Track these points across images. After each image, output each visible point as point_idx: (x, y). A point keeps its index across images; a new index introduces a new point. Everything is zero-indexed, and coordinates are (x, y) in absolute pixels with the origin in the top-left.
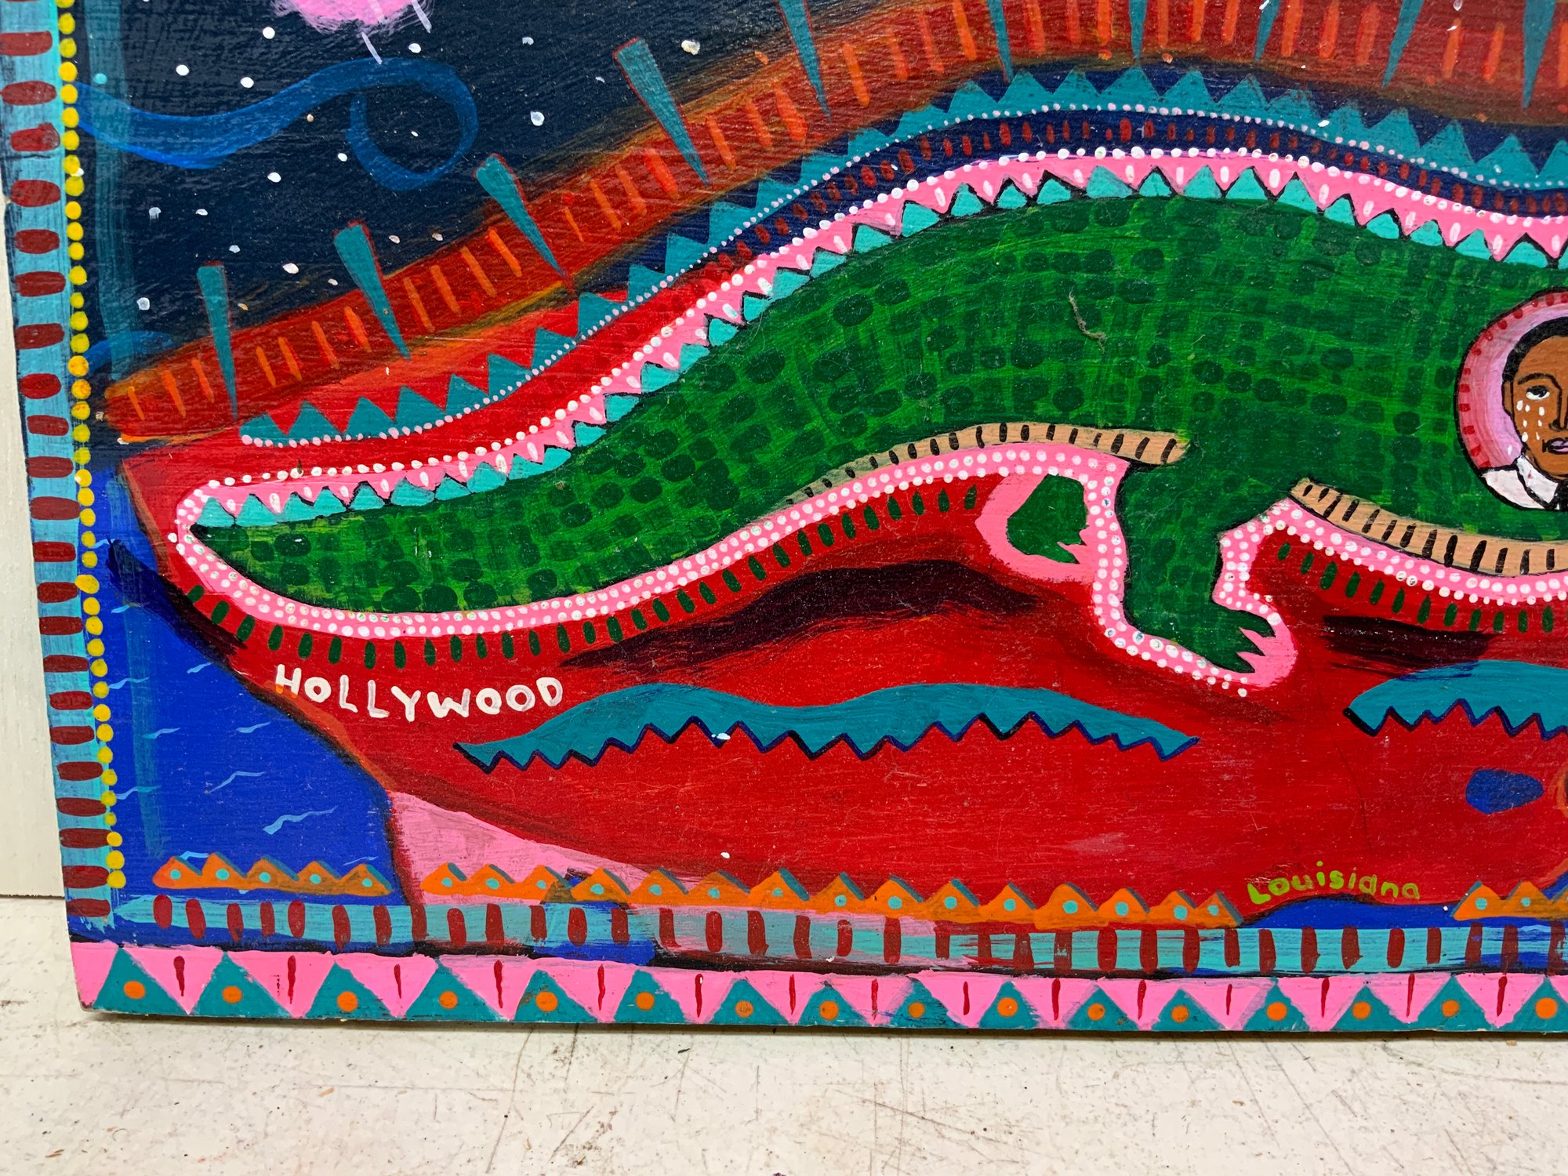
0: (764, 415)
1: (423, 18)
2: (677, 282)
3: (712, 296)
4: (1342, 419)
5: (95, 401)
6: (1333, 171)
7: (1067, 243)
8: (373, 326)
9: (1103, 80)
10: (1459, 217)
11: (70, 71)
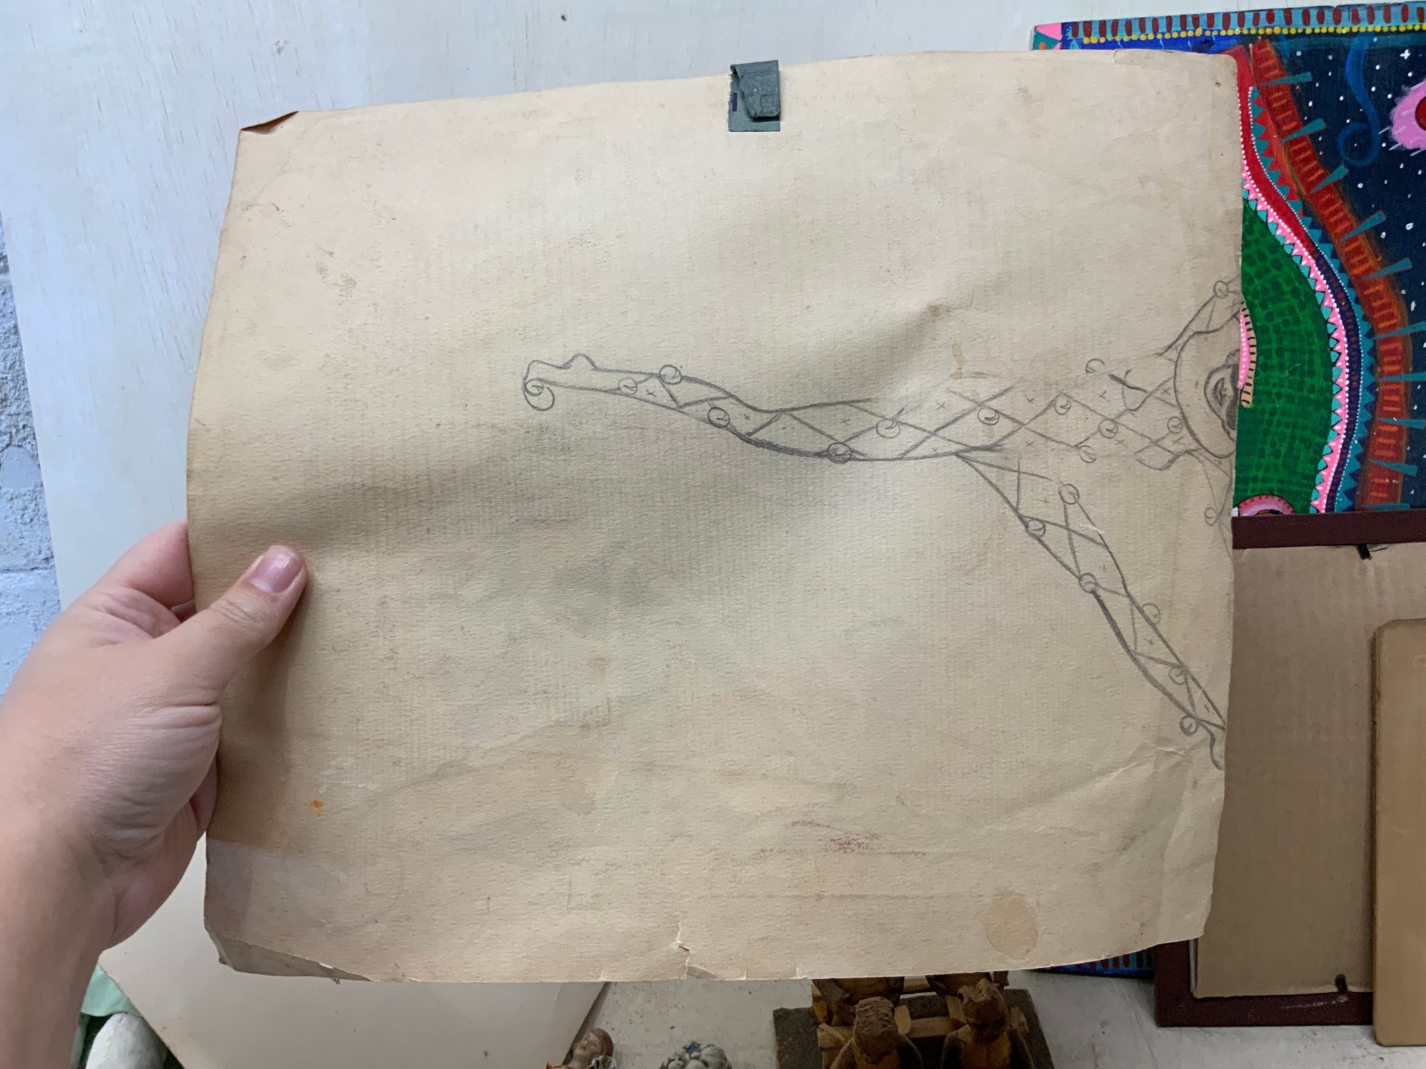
0: (1260, 264)
1: (1393, 148)
2: (1306, 233)
3: (1301, 245)
4: (1256, 457)
5: (1265, 36)
6: (1341, 446)
7: (1318, 361)
8: (1290, 132)
9: (1371, 369)
10: (1325, 489)
11: (1378, 29)
